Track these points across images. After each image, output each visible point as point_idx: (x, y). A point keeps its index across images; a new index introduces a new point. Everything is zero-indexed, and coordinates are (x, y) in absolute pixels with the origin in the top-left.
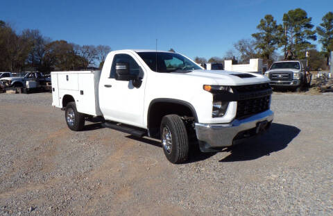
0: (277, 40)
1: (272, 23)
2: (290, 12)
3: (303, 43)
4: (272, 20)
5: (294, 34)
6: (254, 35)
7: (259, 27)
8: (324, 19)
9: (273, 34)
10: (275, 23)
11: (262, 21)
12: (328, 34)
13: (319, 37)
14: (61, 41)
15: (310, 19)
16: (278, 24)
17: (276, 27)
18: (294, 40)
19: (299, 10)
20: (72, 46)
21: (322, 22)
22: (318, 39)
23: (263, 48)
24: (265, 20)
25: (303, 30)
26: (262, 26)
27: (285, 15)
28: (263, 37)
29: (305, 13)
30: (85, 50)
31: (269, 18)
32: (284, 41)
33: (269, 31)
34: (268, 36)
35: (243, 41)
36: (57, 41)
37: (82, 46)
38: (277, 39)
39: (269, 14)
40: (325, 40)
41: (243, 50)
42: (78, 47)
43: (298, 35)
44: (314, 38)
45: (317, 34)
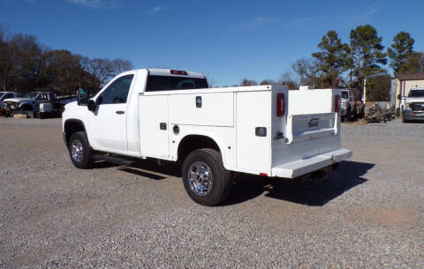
0: (341, 63)
1: (335, 41)
2: (358, 28)
3: (372, 67)
4: (336, 38)
5: (362, 55)
6: (314, 55)
7: (320, 45)
8: (396, 39)
9: (337, 55)
10: (339, 41)
11: (324, 38)
12: (400, 57)
13: (390, 60)
14: (63, 51)
15: (380, 39)
16: (343, 43)
17: (341, 46)
18: (362, 63)
19: (368, 27)
20: (78, 58)
21: (394, 43)
22: (389, 63)
23: (325, 71)
24: (327, 37)
25: (372, 51)
26: (324, 43)
27: (352, 31)
28: (326, 58)
29: (374, 32)
30: (96, 64)
31: (333, 35)
32: (350, 64)
33: (332, 51)
34: (330, 57)
35: (303, 61)
36: (57, 51)
37: (92, 59)
38: (342, 60)
39: (333, 30)
40: (397, 65)
41: (302, 71)
42: (86, 60)
43: (366, 57)
44: (384, 62)
45: (387, 57)
